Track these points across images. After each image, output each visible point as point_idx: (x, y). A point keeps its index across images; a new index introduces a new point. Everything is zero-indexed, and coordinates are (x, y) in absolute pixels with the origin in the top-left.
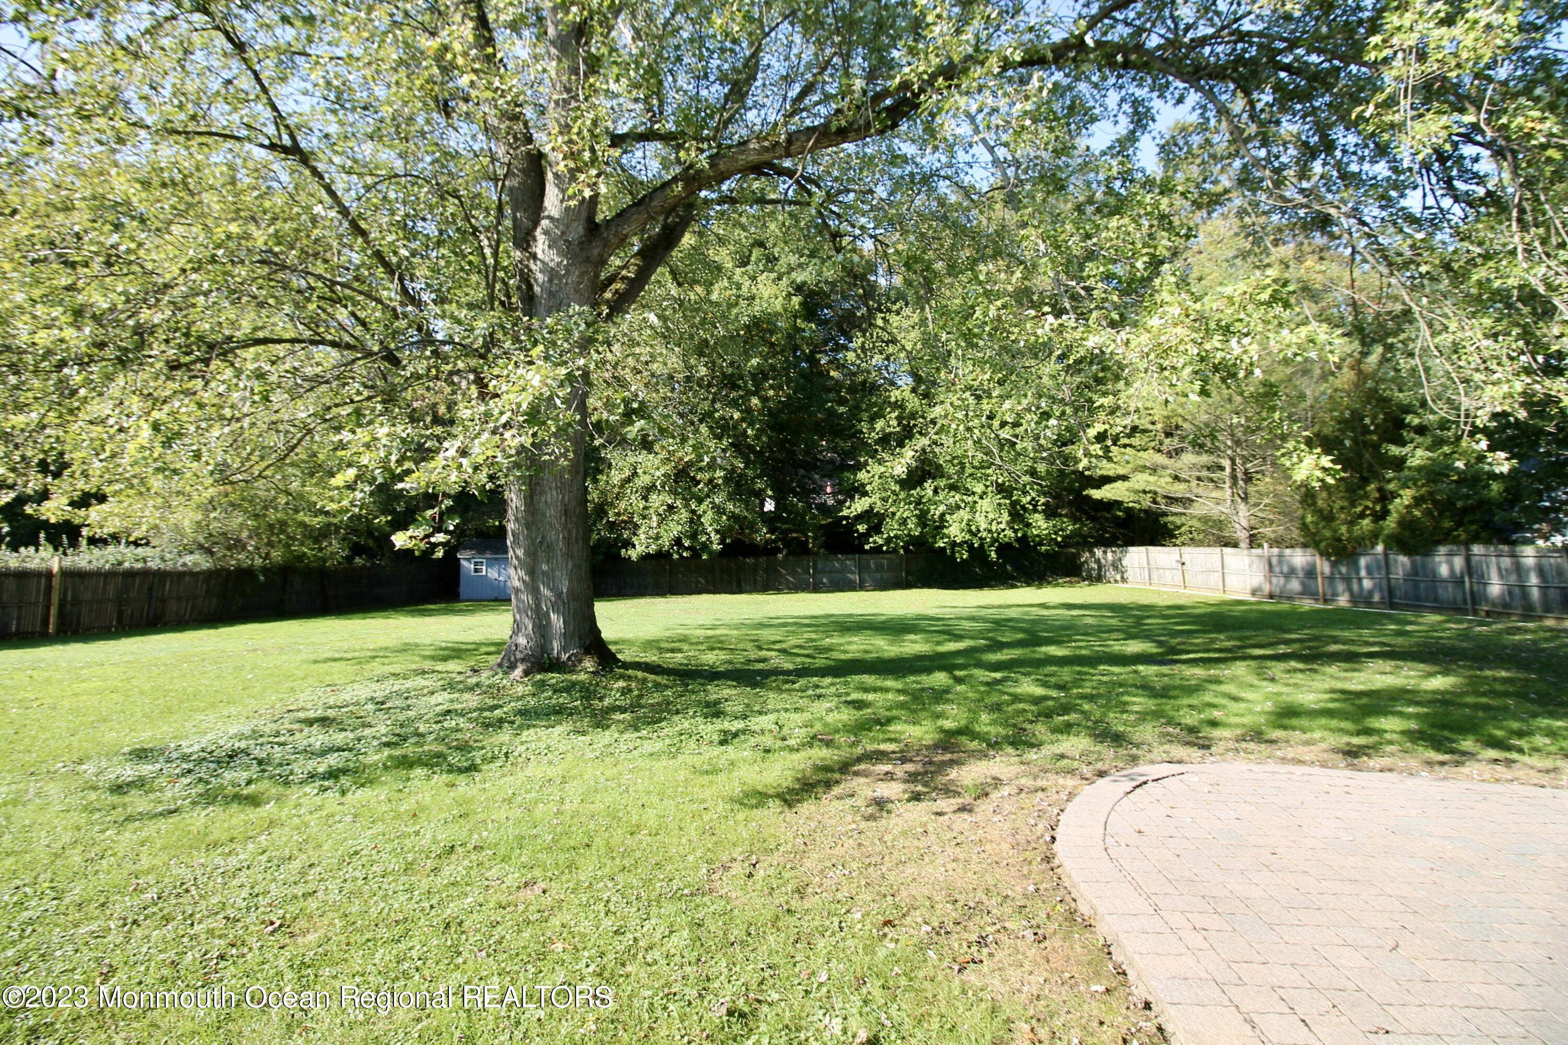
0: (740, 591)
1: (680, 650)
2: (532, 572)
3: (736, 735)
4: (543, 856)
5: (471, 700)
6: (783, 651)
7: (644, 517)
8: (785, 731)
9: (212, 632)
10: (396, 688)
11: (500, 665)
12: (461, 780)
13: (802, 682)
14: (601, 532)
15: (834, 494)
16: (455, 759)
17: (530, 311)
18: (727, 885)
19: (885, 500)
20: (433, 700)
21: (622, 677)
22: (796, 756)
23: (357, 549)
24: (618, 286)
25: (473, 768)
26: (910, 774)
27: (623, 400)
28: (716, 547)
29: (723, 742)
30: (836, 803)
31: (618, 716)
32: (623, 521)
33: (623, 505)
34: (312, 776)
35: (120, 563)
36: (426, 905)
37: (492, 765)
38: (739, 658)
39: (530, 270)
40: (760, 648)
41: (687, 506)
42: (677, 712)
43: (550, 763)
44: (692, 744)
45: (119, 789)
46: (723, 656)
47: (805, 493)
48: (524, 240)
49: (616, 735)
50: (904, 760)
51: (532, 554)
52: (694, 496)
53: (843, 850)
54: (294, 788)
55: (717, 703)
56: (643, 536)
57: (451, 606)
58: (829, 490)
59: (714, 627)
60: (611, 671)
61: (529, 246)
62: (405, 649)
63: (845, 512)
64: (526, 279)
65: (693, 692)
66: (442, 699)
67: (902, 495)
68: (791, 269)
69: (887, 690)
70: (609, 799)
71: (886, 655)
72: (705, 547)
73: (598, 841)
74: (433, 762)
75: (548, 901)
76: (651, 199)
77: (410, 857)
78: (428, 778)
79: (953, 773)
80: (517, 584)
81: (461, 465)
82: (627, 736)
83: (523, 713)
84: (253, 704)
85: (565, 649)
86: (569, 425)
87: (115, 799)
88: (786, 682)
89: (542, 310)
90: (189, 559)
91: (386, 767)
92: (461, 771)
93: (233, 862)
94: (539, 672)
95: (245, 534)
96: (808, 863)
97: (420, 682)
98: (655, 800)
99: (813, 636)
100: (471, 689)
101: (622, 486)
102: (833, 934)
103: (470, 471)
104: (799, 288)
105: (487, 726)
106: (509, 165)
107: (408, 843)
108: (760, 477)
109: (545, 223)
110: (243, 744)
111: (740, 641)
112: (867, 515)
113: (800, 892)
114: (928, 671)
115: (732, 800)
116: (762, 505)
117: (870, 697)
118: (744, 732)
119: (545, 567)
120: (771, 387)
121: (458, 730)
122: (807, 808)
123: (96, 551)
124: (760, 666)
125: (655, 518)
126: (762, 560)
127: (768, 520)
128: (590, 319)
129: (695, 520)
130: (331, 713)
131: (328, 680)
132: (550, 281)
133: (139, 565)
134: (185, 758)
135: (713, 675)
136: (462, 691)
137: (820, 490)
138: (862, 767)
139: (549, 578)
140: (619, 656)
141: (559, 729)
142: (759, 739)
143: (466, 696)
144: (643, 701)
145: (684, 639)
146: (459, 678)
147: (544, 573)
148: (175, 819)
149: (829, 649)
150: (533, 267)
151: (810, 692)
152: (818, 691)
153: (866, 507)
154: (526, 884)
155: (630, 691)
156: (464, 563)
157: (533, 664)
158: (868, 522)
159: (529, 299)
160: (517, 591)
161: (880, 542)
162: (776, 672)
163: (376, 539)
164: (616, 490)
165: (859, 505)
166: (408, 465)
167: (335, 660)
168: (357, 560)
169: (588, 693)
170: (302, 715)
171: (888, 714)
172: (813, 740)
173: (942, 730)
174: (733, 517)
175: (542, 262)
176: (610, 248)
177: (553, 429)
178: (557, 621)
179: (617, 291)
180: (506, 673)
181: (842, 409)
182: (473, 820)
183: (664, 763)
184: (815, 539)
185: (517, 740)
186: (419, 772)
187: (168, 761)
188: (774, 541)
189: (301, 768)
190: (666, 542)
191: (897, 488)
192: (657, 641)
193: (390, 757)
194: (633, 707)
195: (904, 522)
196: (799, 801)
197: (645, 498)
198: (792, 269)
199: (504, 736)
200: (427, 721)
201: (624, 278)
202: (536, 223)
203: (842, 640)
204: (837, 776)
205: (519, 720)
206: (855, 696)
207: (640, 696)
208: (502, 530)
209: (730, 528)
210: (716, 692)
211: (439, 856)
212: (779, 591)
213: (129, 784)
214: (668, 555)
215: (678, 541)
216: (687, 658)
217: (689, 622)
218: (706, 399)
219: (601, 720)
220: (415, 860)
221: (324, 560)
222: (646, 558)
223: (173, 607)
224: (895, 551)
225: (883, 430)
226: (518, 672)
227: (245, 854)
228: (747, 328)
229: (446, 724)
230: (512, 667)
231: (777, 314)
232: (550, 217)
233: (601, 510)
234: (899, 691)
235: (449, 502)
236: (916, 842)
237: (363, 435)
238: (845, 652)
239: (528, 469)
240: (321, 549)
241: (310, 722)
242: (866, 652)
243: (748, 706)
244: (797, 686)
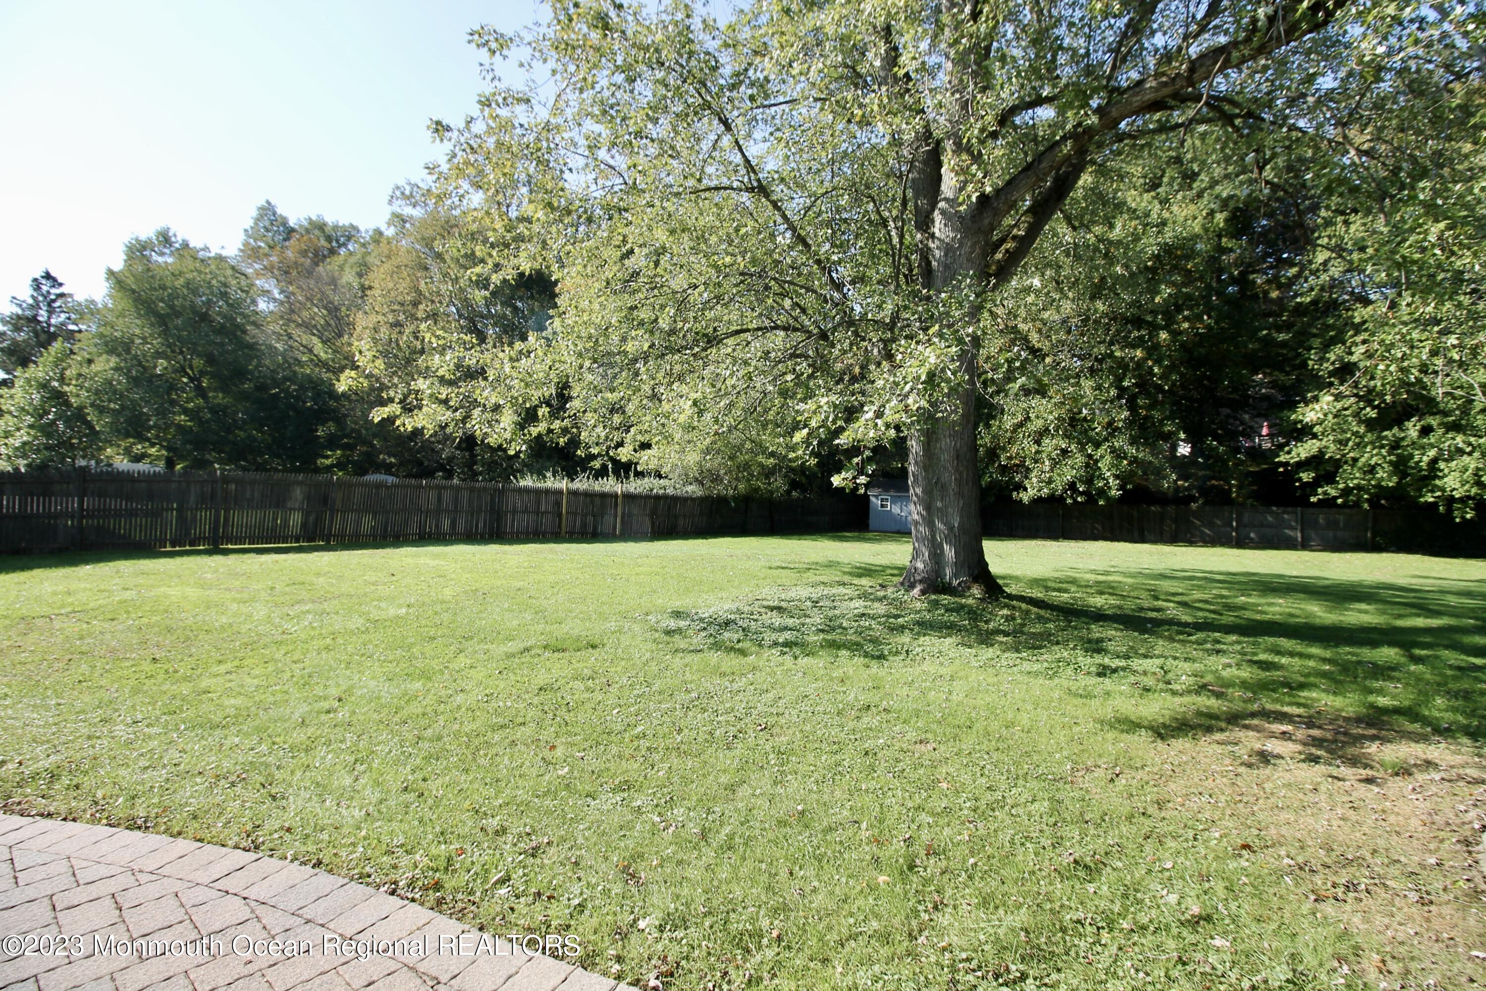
0: (1142, 540)
1: (1066, 591)
2: (928, 508)
3: (1115, 671)
4: (934, 726)
5: (880, 608)
6: (1184, 604)
7: (1036, 462)
8: (1170, 676)
9: (704, 541)
10: (825, 593)
11: (902, 584)
12: (874, 664)
13: (1200, 635)
14: (992, 475)
15: (1271, 435)
16: (869, 648)
17: (928, 285)
18: (1086, 782)
19: (1343, 443)
20: (852, 604)
21: (1006, 606)
22: (1177, 700)
23: (794, 485)
24: (1009, 245)
25: (881, 657)
26: (1314, 739)
27: (1007, 360)
28: (1115, 493)
29: (1099, 675)
30: (1215, 746)
31: (1001, 638)
32: (1015, 465)
33: (1014, 449)
34: (776, 644)
35: (652, 490)
36: (852, 737)
37: (896, 658)
38: (1129, 605)
39: (929, 249)
40: (1156, 598)
41: (1082, 449)
42: (1058, 643)
43: (941, 664)
44: (1070, 671)
45: (669, 632)
46: (1112, 601)
47: (1230, 437)
48: (924, 223)
49: (998, 653)
50: (1310, 725)
51: (928, 492)
52: (1090, 440)
53: (1212, 785)
54: (766, 649)
55: (1100, 641)
56: (1035, 480)
57: (862, 535)
58: (1265, 431)
59: (1106, 573)
60: (997, 600)
61: (928, 228)
62: (831, 565)
63: (1283, 458)
64: (925, 254)
65: (1075, 628)
66: (858, 605)
67: (1369, 437)
68: (1214, 183)
69: (1309, 657)
70: (988, 699)
71: (1317, 621)
72: (1102, 492)
73: (979, 726)
74: (854, 647)
75: (937, 755)
76: (1040, 162)
77: (841, 706)
78: (851, 658)
79: (1373, 748)
80: (916, 517)
81: (876, 424)
82: (1006, 655)
83: (920, 623)
84: (735, 592)
85: (956, 575)
86: (959, 384)
87: (667, 638)
88: (1181, 633)
89: (938, 282)
90: (690, 488)
91: (822, 646)
92: (873, 657)
93: (735, 686)
94: (934, 593)
95: (722, 472)
96: (1172, 786)
97: (842, 590)
98: (1030, 707)
99: (1225, 592)
100: (880, 600)
101: (1014, 431)
102: (1187, 840)
103: (883, 429)
104: (1225, 203)
105: (892, 630)
106: (912, 162)
107: (839, 698)
108: (1171, 418)
109: (942, 204)
110: (733, 617)
111: (1134, 588)
112: (1315, 461)
113: (1160, 804)
114: (1374, 644)
115: (1102, 722)
116: (1174, 448)
117: (1284, 660)
118: (1124, 669)
119: (939, 504)
120: (1186, 319)
121: (870, 628)
122: (1180, 744)
123: (639, 482)
124: (1154, 615)
125: (1047, 463)
126: (1171, 509)
127: (1182, 466)
128: (979, 289)
129: (1091, 464)
130: (783, 604)
131: (779, 581)
132: (946, 255)
133: (661, 492)
134: (702, 620)
135: (1099, 616)
136: (873, 600)
137: (1251, 432)
138: (1255, 722)
139: (943, 515)
140: (1006, 589)
141: (949, 640)
142: (1139, 678)
143: (876, 605)
144: (1026, 629)
145: (1074, 581)
146: (870, 591)
147: (938, 509)
148: (700, 655)
149: (1243, 608)
150: (931, 245)
151: (1209, 646)
152: (1218, 646)
153: (1314, 451)
154: (921, 742)
155: (1014, 619)
156: (873, 499)
157: (929, 585)
158: (1316, 469)
159: (927, 272)
160: (916, 523)
161: (1333, 492)
162: (1171, 622)
163: (807, 477)
164: (1009, 434)
165: (1304, 450)
166: (840, 423)
167: (783, 568)
168: (794, 493)
169: (973, 615)
170: (765, 603)
171: (1302, 679)
172: (1202, 688)
173: (1372, 706)
174: (1135, 460)
175: (939, 239)
176: (999, 215)
177: (946, 391)
178: (949, 552)
179: (1007, 251)
180: (907, 591)
181: (1282, 337)
182: (882, 691)
183: (1041, 681)
184: (1240, 487)
185: (916, 643)
186: (844, 653)
187: (693, 621)
188: (1187, 489)
189: (769, 637)
190: (1059, 486)
191: (1362, 429)
192: (1045, 580)
193: (824, 639)
194: (1015, 633)
195: (1372, 470)
196: (1173, 737)
197: (1038, 442)
198: (1217, 183)
199: (905, 638)
200: (849, 620)
201: (1015, 238)
202: (933, 205)
203: (1263, 601)
204: (1223, 725)
205: (917, 629)
206: (1262, 657)
207: (1023, 625)
208: (904, 472)
209: (1132, 474)
210: (1097, 631)
211: (860, 710)
212: (1191, 543)
213: (674, 631)
214: (1061, 499)
215: (1072, 486)
216: (1073, 598)
217: (1081, 566)
218: (1104, 342)
219: (986, 639)
220: (844, 709)
221: (772, 492)
222: (1037, 501)
223: (681, 522)
224: (1357, 504)
225: (1340, 359)
226: (916, 591)
227: (741, 683)
228: (1156, 257)
229: (862, 623)
230: (912, 586)
231: (1195, 237)
232: (946, 200)
233: (993, 454)
234: (1324, 660)
235: (867, 453)
236: (1301, 795)
237: (811, 405)
238: (1261, 612)
239: (925, 423)
240: (769, 484)
241: (772, 609)
242: (1292, 615)
243: (1132, 648)
244: (1193, 638)
